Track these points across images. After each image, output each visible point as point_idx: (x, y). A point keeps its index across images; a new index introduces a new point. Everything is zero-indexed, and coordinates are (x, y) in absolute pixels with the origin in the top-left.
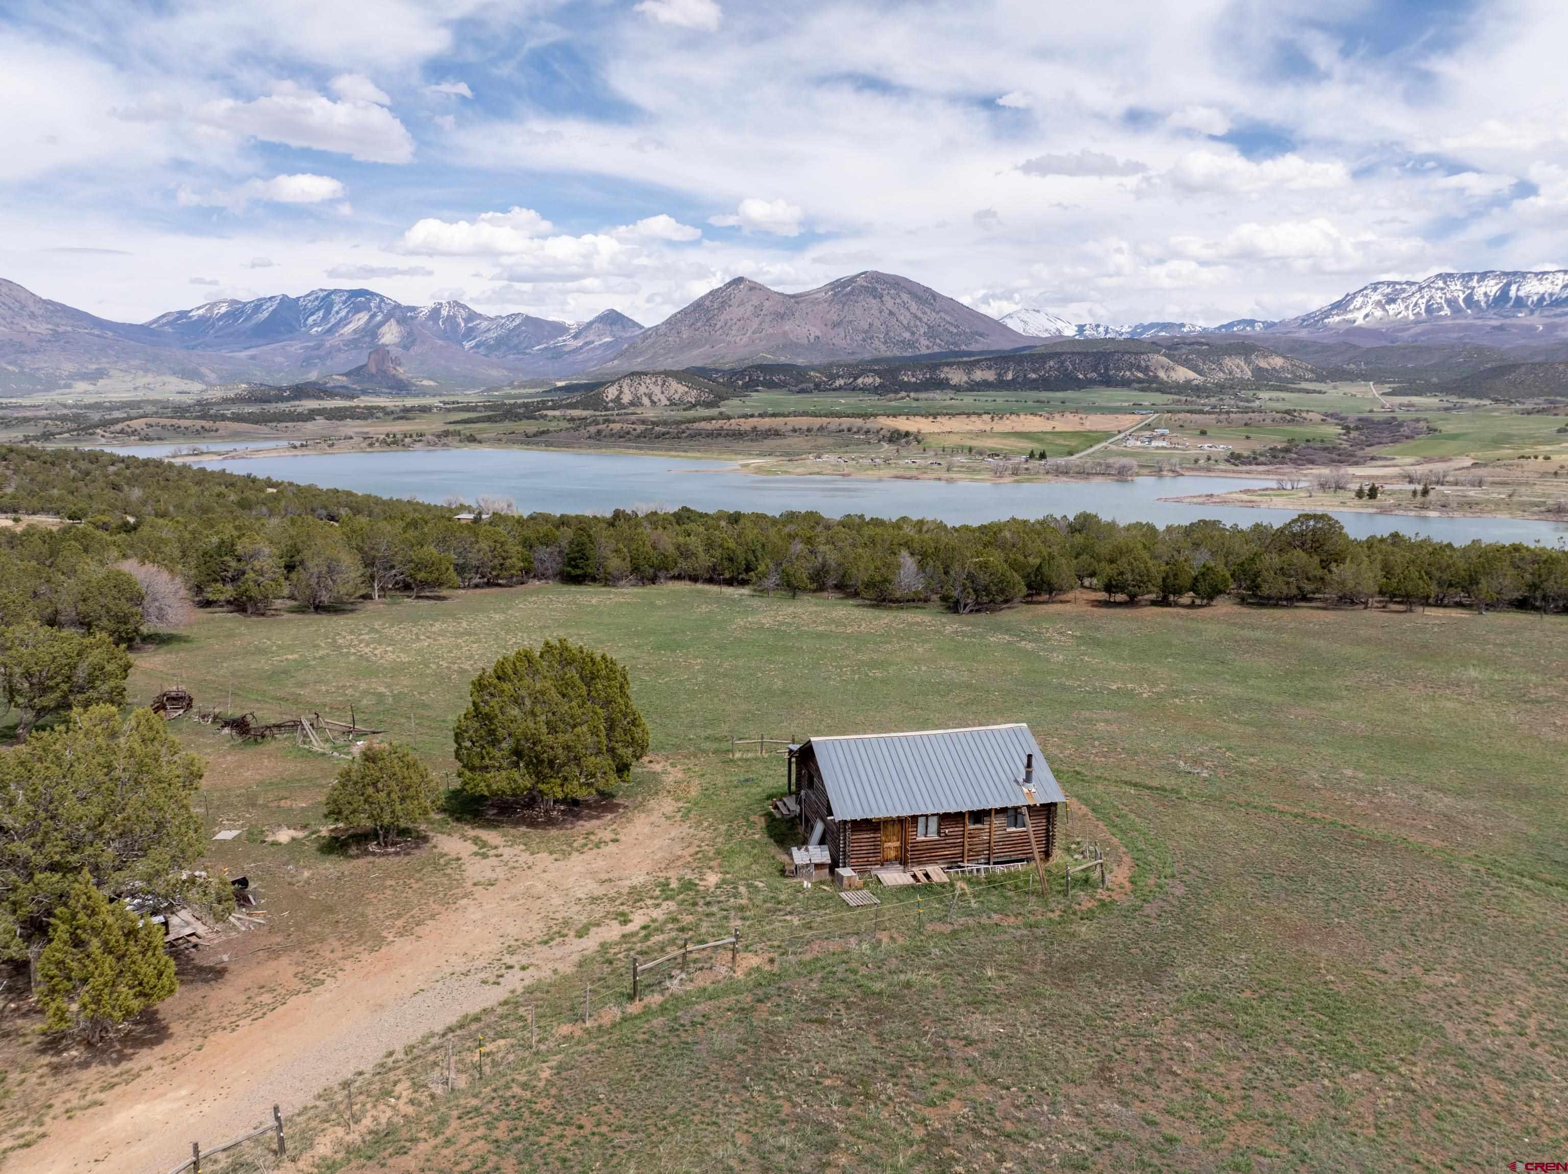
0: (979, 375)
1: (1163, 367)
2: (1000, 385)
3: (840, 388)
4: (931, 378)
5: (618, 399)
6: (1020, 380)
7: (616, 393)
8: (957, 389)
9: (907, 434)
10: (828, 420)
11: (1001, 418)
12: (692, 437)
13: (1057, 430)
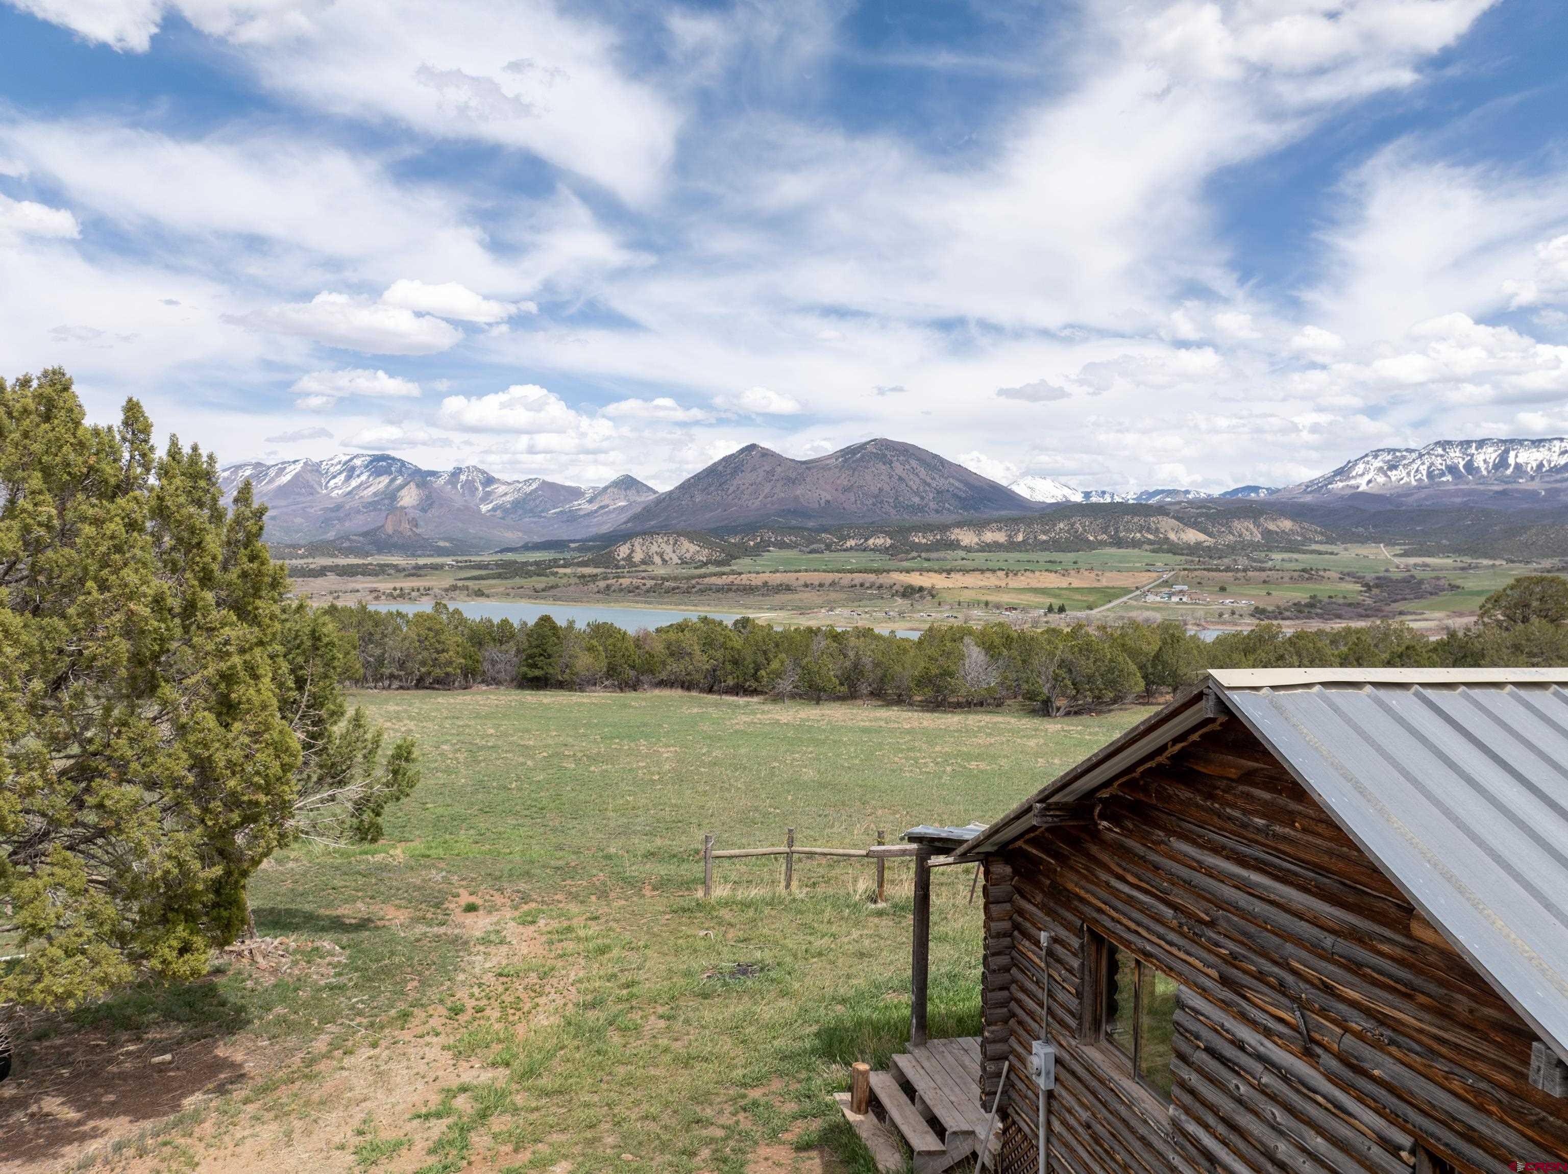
0: (989, 536)
1: (1173, 529)
2: (1011, 546)
3: (851, 548)
4: (942, 539)
5: (629, 558)
6: (1030, 541)
7: (628, 552)
8: (968, 549)
9: (921, 589)
10: (840, 575)
11: (1016, 575)
12: (702, 591)
13: (1073, 586)
